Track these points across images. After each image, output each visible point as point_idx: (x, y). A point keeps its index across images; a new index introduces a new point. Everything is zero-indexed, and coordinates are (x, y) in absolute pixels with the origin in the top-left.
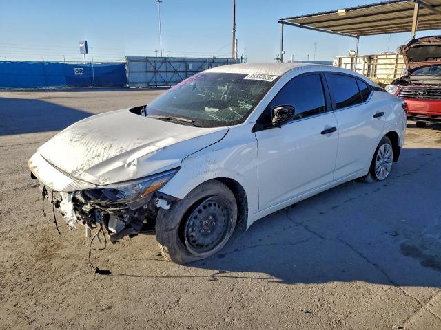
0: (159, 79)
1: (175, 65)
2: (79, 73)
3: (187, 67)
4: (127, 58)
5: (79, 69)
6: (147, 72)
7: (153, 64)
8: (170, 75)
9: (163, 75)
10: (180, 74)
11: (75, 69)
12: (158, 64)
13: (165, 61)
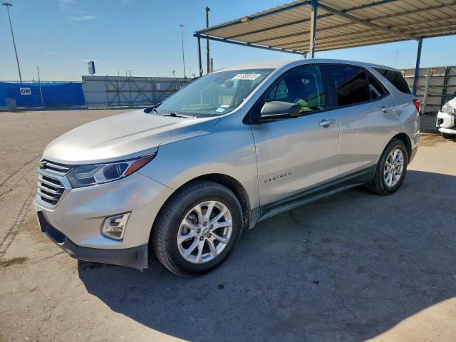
0: (122, 99)
1: (141, 85)
2: (25, 92)
3: (154, 86)
4: (83, 77)
5: (25, 89)
6: (108, 91)
7: (115, 83)
8: (134, 95)
9: (127, 95)
10: (146, 93)
11: (21, 89)
12: (120, 84)
13: (129, 80)
